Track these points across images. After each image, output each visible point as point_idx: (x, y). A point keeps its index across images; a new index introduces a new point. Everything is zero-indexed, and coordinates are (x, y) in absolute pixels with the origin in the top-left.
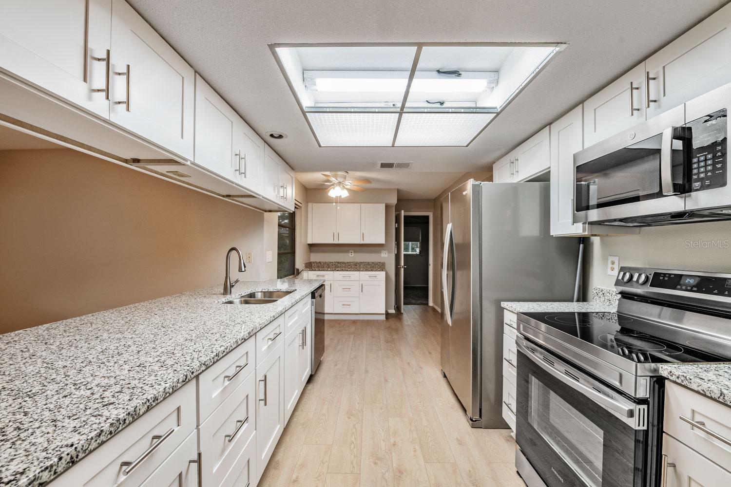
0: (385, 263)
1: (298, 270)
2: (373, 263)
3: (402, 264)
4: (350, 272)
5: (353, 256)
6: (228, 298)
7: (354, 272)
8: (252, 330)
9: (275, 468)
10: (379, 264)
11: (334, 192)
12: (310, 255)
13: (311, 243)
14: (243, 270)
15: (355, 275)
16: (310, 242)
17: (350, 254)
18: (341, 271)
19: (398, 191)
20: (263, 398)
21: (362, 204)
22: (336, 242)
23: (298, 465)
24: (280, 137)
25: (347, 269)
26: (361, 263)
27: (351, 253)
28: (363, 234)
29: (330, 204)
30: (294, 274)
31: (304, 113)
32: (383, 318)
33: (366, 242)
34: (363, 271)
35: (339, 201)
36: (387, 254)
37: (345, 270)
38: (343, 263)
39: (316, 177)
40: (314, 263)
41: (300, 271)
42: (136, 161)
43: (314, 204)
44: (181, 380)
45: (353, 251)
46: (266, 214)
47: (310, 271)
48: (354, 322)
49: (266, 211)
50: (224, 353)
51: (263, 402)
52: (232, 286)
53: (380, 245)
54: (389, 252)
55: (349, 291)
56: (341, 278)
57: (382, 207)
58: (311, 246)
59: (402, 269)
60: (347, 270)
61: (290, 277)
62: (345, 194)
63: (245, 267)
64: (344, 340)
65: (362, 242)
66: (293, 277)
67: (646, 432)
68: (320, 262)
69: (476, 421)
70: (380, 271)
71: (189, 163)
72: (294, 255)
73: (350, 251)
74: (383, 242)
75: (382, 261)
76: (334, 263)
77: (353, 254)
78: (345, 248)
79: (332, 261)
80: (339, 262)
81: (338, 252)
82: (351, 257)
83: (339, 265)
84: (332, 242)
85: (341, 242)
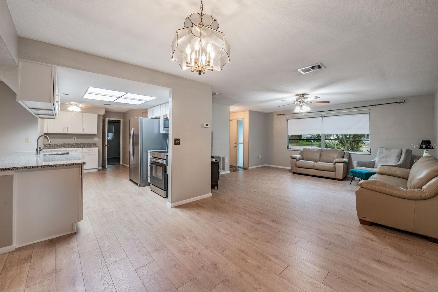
2: (89, 144)
3: (107, 144)
4: (76, 148)
7: (79, 148)
10: (92, 144)
11: (72, 108)
13: (47, 133)
15: (79, 150)
17: (74, 139)
19: (105, 108)
21: (84, 113)
22: (65, 132)
26: (81, 144)
27: (75, 138)
28: (84, 129)
29: (62, 112)
32: (97, 170)
33: (86, 132)
34: (84, 147)
36: (97, 139)
38: (69, 144)
47: (47, 148)
53: (94, 135)
54: (99, 138)
57: (96, 116)
59: (107, 147)
60: (74, 148)
62: (78, 110)
65: (83, 133)
67: (166, 164)
69: (141, 185)
70: (95, 147)
73: (74, 138)
74: (96, 133)
75: (95, 143)
77: (75, 139)
78: (70, 136)
79: (61, 143)
80: (66, 144)
81: (66, 138)
82: (74, 141)
83: (66, 145)
84: (63, 132)
85: (69, 132)
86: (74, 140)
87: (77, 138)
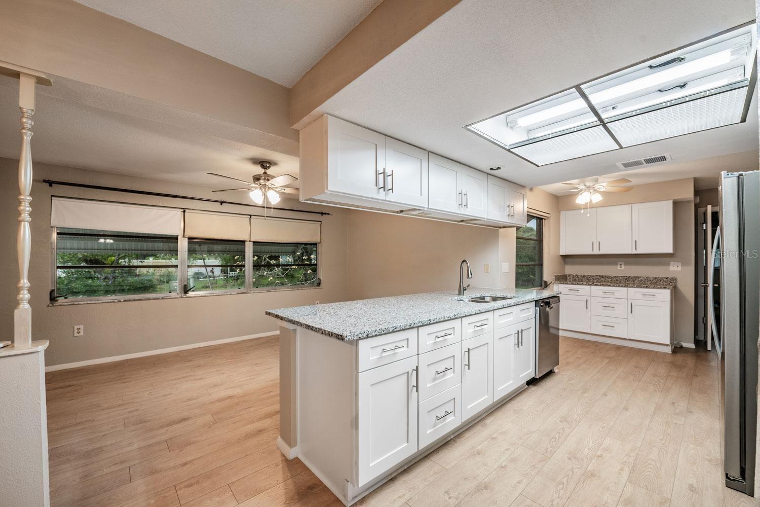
0: (676, 279)
1: (546, 282)
2: (655, 278)
4: (613, 287)
5: (623, 268)
6: (461, 297)
7: (618, 288)
8: (457, 314)
9: (482, 426)
10: (665, 280)
11: (582, 199)
12: (565, 267)
13: (564, 254)
14: (470, 277)
15: (620, 292)
16: (562, 253)
17: (619, 266)
18: (600, 285)
19: (695, 179)
20: (467, 364)
21: (634, 206)
22: (596, 252)
23: (499, 431)
24: (499, 168)
25: (609, 284)
27: (621, 265)
28: (636, 242)
29: (578, 211)
30: (542, 286)
31: (509, 150)
32: (669, 350)
33: (640, 251)
34: (632, 287)
35: (590, 206)
36: (680, 267)
37: (606, 285)
38: (609, 277)
39: (557, 187)
40: (569, 275)
41: (548, 283)
42: (402, 211)
43: (567, 212)
44: (408, 325)
45: (623, 263)
46: (501, 230)
47: (561, 284)
48: (618, 347)
49: (500, 228)
50: (434, 321)
51: (467, 367)
52: (465, 289)
53: (667, 255)
54: (684, 264)
55: (613, 310)
56: (600, 294)
57: (667, 207)
58: (565, 257)
60: (609, 286)
61: (539, 288)
62: (597, 198)
63: (471, 275)
64: (593, 362)
65: (634, 252)
66: (539, 290)
68: (577, 275)
69: (734, 480)
70: (661, 288)
71: (426, 209)
72: (542, 267)
73: (619, 263)
74: (670, 251)
75: (670, 276)
76: (595, 277)
77: (623, 266)
78: (611, 260)
79: (592, 275)
80: (602, 276)
81: (602, 264)
82: (620, 270)
83: (602, 279)
84: (590, 252)
85: (602, 252)
86: (619, 268)
87: (625, 264)
